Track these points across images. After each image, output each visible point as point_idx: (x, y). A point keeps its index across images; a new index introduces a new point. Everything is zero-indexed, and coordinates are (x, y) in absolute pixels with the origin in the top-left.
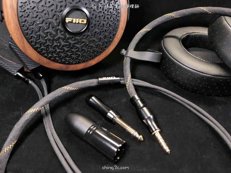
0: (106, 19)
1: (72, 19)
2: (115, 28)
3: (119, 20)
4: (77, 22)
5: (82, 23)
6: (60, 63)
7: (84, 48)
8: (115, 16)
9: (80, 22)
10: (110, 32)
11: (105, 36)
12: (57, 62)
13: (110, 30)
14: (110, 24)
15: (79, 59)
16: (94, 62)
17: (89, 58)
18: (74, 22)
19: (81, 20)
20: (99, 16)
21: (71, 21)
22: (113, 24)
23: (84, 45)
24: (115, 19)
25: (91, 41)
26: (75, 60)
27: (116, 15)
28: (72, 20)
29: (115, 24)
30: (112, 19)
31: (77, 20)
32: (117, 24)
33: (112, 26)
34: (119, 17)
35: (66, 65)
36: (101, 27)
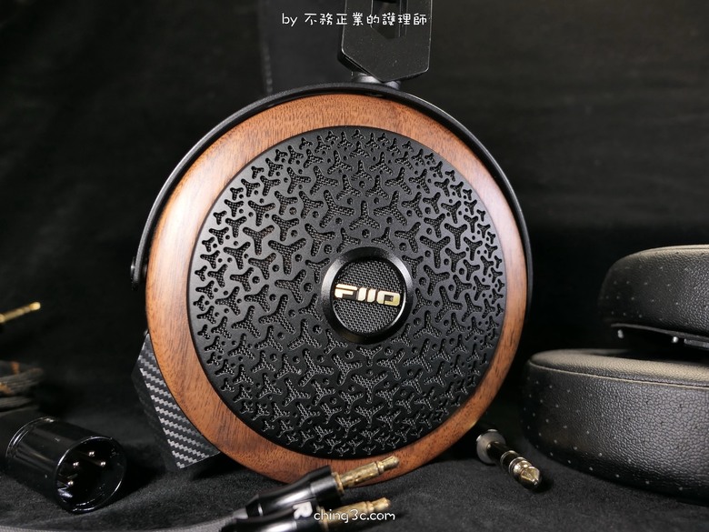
0: (461, 299)
1: (355, 288)
2: (489, 334)
3: (502, 306)
4: (370, 299)
5: (387, 303)
6: (294, 448)
7: (383, 395)
8: (490, 292)
9: (380, 300)
10: (475, 345)
11: (459, 356)
12: (283, 443)
13: (475, 338)
14: (473, 318)
15: (361, 438)
16: (413, 457)
17: (396, 439)
18: (361, 297)
19: (382, 294)
20: (442, 288)
21: (351, 293)
22: (484, 317)
23: (385, 383)
24: (490, 303)
25: (409, 371)
26: (349, 439)
27: (494, 290)
28: (356, 293)
29: (491, 318)
30: (480, 302)
31: (372, 292)
32: (495, 319)
33: (480, 323)
34: (502, 296)
35: (311, 458)
36: (446, 322)
